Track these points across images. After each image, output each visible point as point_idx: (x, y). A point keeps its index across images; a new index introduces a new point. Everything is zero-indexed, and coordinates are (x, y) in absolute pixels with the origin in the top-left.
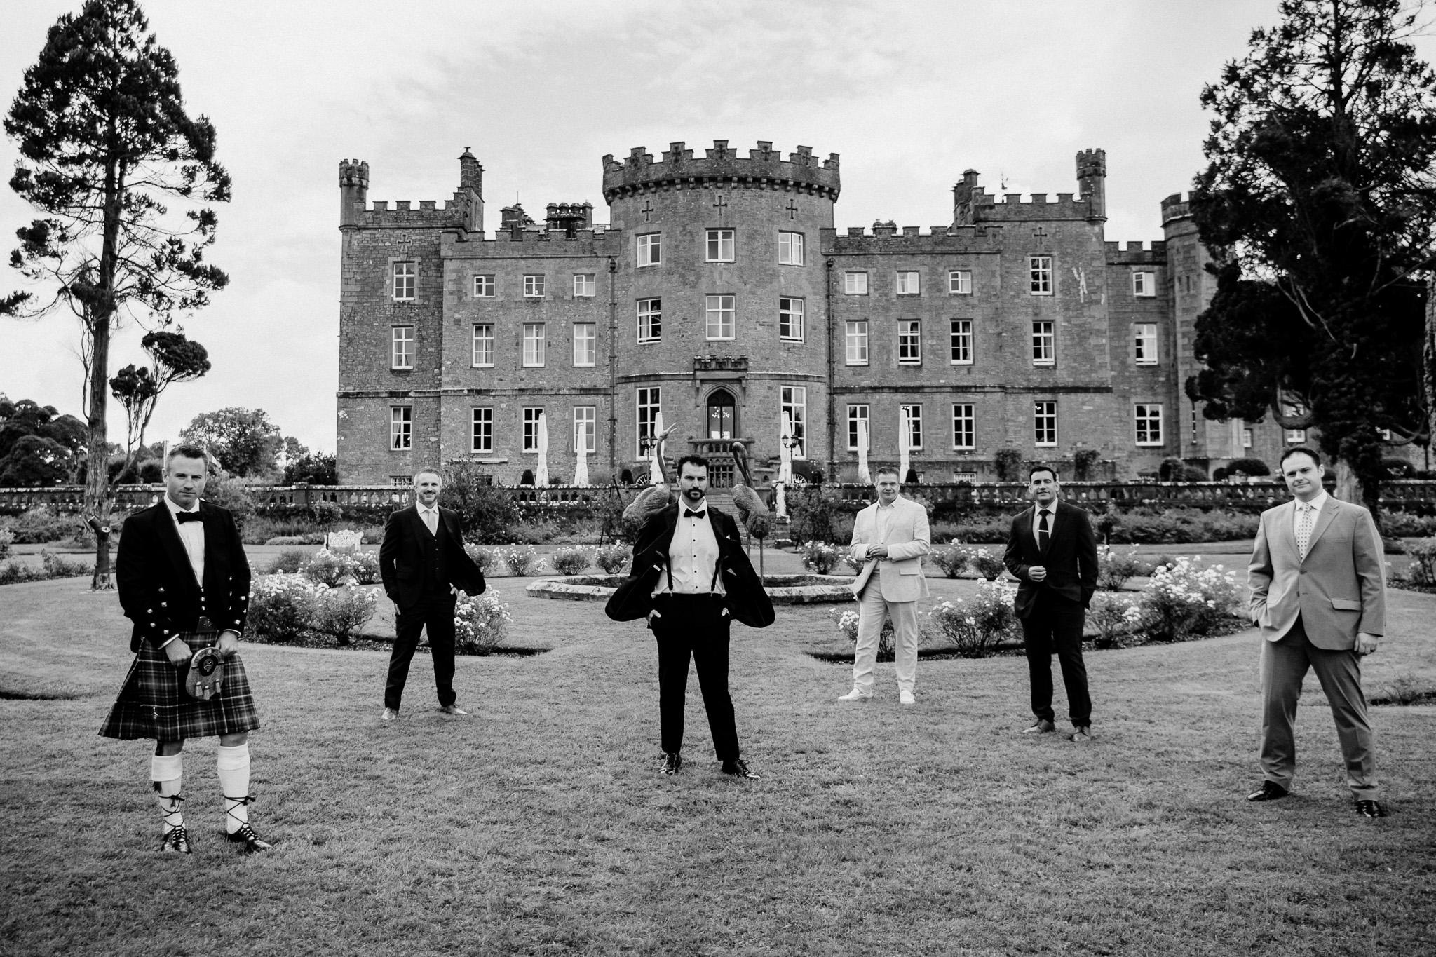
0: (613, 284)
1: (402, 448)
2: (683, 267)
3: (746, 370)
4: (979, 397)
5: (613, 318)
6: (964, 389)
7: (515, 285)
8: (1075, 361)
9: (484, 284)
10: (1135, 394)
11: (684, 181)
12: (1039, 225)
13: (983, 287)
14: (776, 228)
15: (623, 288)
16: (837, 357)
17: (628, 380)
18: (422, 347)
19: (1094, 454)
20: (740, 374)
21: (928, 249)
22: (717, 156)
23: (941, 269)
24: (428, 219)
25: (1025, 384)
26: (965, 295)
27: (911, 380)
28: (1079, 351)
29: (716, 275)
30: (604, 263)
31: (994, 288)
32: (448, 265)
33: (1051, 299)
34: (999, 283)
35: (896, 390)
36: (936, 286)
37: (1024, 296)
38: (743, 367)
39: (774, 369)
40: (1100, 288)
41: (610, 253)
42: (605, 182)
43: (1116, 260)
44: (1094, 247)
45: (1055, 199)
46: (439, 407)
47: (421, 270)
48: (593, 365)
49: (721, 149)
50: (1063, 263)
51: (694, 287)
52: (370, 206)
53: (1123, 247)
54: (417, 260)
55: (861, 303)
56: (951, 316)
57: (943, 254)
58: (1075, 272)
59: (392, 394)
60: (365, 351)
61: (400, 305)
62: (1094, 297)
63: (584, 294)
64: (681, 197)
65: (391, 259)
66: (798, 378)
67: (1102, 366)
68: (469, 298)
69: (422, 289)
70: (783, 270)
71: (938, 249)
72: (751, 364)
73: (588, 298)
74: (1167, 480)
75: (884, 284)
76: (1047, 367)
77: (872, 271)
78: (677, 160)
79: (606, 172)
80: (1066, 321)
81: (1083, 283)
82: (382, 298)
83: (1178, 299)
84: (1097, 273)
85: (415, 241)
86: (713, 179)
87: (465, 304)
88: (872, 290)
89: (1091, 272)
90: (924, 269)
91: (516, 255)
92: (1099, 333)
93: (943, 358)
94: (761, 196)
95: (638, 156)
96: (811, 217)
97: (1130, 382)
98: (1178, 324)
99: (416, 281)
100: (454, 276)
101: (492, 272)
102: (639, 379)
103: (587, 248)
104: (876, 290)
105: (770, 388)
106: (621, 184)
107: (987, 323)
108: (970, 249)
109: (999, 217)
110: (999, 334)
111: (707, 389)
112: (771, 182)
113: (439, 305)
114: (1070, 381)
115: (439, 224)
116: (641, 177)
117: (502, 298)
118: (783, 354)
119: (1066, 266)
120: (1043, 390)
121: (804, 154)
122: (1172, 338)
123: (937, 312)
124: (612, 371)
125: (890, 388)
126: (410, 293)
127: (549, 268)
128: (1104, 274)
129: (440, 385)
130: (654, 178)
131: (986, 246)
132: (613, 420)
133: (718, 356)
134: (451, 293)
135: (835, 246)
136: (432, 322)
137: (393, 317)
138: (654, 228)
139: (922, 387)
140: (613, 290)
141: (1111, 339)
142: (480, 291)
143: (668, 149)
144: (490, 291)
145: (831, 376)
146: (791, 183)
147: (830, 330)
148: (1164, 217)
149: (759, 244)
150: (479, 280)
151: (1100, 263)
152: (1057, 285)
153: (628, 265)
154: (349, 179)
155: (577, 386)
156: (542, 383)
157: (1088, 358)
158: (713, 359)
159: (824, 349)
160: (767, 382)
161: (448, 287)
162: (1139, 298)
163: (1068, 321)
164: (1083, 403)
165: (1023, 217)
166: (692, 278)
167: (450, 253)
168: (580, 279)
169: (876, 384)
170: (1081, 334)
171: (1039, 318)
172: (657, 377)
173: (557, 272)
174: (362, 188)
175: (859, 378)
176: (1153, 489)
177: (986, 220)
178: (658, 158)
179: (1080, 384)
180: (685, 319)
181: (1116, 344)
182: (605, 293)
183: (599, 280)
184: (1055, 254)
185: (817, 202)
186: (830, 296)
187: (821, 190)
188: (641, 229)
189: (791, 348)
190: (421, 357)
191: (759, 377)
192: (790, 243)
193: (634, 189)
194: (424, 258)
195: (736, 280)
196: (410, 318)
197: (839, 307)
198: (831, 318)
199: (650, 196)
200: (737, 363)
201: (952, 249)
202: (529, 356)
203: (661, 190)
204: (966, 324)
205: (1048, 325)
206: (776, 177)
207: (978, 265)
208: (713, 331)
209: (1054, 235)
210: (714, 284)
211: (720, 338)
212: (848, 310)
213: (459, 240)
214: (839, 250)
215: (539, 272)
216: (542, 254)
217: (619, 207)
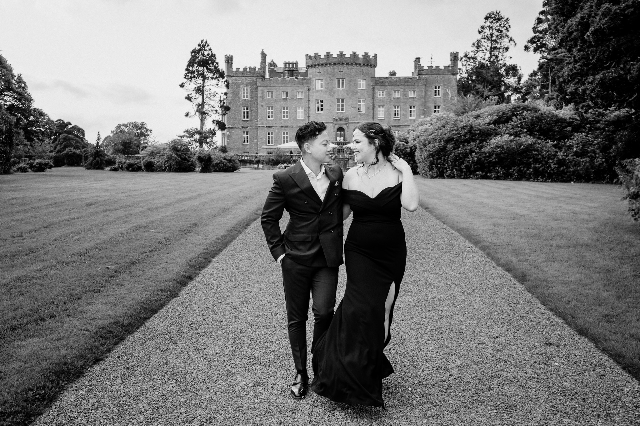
0: (309, 95)
1: (246, 143)
2: (330, 90)
5: (309, 105)
7: (279, 94)
9: (270, 94)
11: (330, 64)
12: (437, 76)
13: (419, 95)
14: (357, 78)
15: (312, 96)
16: (375, 117)
18: (251, 113)
20: (347, 122)
21: (403, 84)
22: (340, 56)
23: (407, 90)
24: (253, 74)
26: (413, 98)
27: (397, 123)
29: (340, 93)
30: (306, 88)
31: (422, 95)
32: (259, 88)
33: (440, 99)
34: (424, 94)
36: (405, 95)
37: (432, 98)
38: (347, 120)
39: (356, 120)
40: (455, 95)
41: (308, 85)
42: (306, 63)
44: (454, 82)
45: (443, 68)
46: (257, 131)
47: (251, 90)
48: (303, 119)
49: (341, 55)
51: (333, 96)
52: (234, 69)
54: (249, 86)
55: (383, 101)
56: (410, 104)
57: (408, 85)
58: (448, 90)
59: (243, 127)
60: (234, 114)
61: (244, 100)
62: (453, 98)
63: (300, 97)
64: (329, 68)
65: (241, 86)
68: (266, 98)
69: (251, 95)
70: (359, 91)
71: (406, 84)
72: (349, 119)
73: (301, 99)
75: (389, 94)
77: (386, 90)
78: (328, 57)
79: (306, 60)
80: (445, 105)
81: (450, 94)
82: (239, 98)
85: (248, 80)
86: (339, 64)
87: (265, 100)
89: (453, 90)
90: (402, 90)
91: (280, 85)
93: (406, 117)
94: (353, 68)
95: (317, 56)
96: (368, 74)
99: (249, 93)
100: (261, 92)
101: (272, 91)
103: (301, 83)
104: (387, 96)
106: (311, 64)
107: (420, 106)
108: (416, 84)
109: (425, 73)
110: (423, 110)
111: (337, 127)
112: (356, 64)
113: (257, 100)
115: (257, 76)
116: (317, 63)
117: (275, 99)
118: (359, 116)
119: (445, 88)
121: (366, 55)
123: (405, 103)
124: (309, 120)
126: (247, 96)
127: (289, 89)
128: (457, 91)
129: (257, 124)
130: (321, 63)
131: (420, 83)
134: (260, 97)
136: (254, 106)
137: (243, 104)
138: (321, 78)
139: (401, 125)
142: (269, 97)
143: (326, 54)
144: (272, 96)
146: (362, 64)
147: (373, 108)
149: (352, 83)
151: (455, 88)
152: (442, 95)
153: (313, 89)
154: (228, 61)
156: (288, 124)
158: (339, 118)
159: (371, 114)
160: (354, 124)
161: (259, 95)
165: (432, 73)
166: (333, 94)
167: (260, 85)
168: (299, 93)
171: (436, 104)
173: (292, 91)
174: (232, 63)
177: (421, 74)
178: (322, 57)
180: (331, 106)
182: (306, 97)
183: (304, 93)
184: (442, 85)
185: (370, 69)
186: (373, 98)
187: (371, 65)
188: (317, 78)
189: (361, 114)
190: (251, 116)
191: (352, 123)
192: (361, 82)
193: (315, 65)
194: (252, 86)
195: (345, 94)
196: (248, 104)
197: (376, 102)
198: (373, 105)
199: (320, 68)
200: (345, 119)
201: (410, 84)
202: (284, 116)
203: (323, 67)
204: (414, 107)
205: (439, 107)
206: (358, 62)
207: (418, 89)
208: (338, 109)
209: (441, 79)
210: (339, 95)
211: (341, 111)
212: (379, 102)
213: (262, 81)
214: (376, 84)
215: (287, 91)
216: (287, 85)
217: (310, 71)
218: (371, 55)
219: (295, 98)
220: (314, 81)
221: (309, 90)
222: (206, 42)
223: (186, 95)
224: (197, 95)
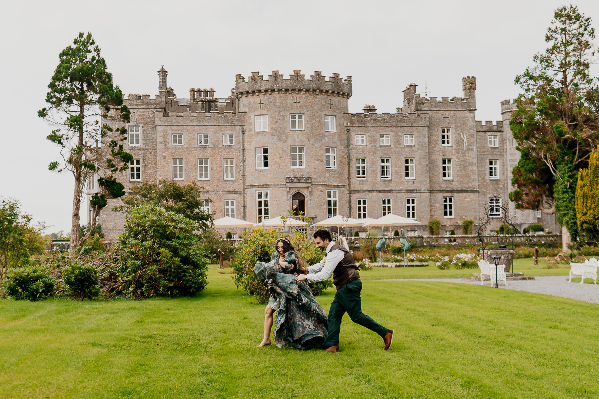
0: (243, 139)
2: (279, 132)
3: (311, 183)
4: (418, 195)
5: (244, 156)
6: (411, 191)
7: (193, 139)
8: (462, 177)
9: (177, 138)
10: (489, 193)
12: (445, 112)
13: (420, 142)
14: (323, 113)
15: (248, 141)
16: (352, 176)
17: (252, 187)
18: (145, 170)
19: (471, 222)
20: (308, 185)
21: (394, 124)
22: (295, 78)
23: (400, 134)
24: (147, 105)
25: (439, 188)
26: (411, 146)
27: (387, 187)
28: (464, 173)
29: (296, 136)
30: (238, 129)
31: (425, 143)
32: (159, 128)
33: (450, 148)
34: (427, 140)
35: (380, 191)
36: (398, 142)
37: (439, 147)
38: (309, 181)
39: (323, 182)
40: (473, 143)
41: (241, 124)
43: (480, 130)
44: (470, 123)
45: (453, 100)
47: (144, 130)
48: (233, 179)
49: (297, 75)
50: (456, 131)
51: (285, 142)
53: (484, 123)
54: (142, 125)
55: (363, 150)
56: (405, 156)
57: (401, 126)
58: (462, 135)
61: (133, 148)
62: (470, 147)
63: (229, 144)
64: (278, 97)
65: (128, 125)
66: (334, 186)
67: (473, 180)
68: (170, 145)
69: (144, 140)
70: (327, 134)
71: (399, 124)
72: (313, 180)
73: (231, 146)
74: (503, 234)
76: (449, 181)
77: (367, 134)
78: (275, 80)
79: (237, 83)
80: (457, 159)
81: (465, 140)
83: (508, 149)
84: (471, 136)
85: (140, 115)
86: (293, 90)
87: (169, 148)
88: (368, 144)
89: (470, 135)
90: (392, 134)
91: (194, 124)
92: (472, 164)
93: (401, 176)
94: (316, 98)
95: (256, 77)
96: (339, 108)
97: (487, 188)
98: (508, 161)
99: (141, 136)
100: (162, 134)
101: (182, 133)
102: (258, 186)
103: (230, 121)
104: (370, 143)
105: (322, 191)
106: (247, 90)
107: (422, 160)
108: (414, 124)
109: (427, 108)
110: (427, 165)
111: (293, 192)
112: (321, 91)
113: (154, 149)
114: (459, 187)
115: (153, 107)
116: (257, 87)
117: (187, 146)
118: (327, 175)
119: (458, 132)
120: (447, 191)
121: (336, 77)
122: (505, 167)
123: (398, 154)
124: (244, 182)
125: (377, 191)
126: (137, 142)
127: (210, 131)
128: (475, 136)
130: (264, 88)
131: (421, 123)
132: (245, 207)
133: (297, 176)
134: (161, 143)
135: (350, 122)
136: (151, 157)
138: (264, 112)
139: (392, 190)
140: (243, 142)
141: (478, 167)
142: (175, 142)
143: (271, 74)
144: (180, 142)
145: (349, 185)
146: (330, 92)
147: (348, 163)
148: (502, 110)
149: (316, 121)
150: (175, 136)
151: (473, 131)
152: (454, 142)
153: (251, 130)
155: (226, 190)
156: (209, 188)
157: (467, 176)
158: (295, 177)
159: (346, 172)
160: (320, 188)
161: (159, 140)
162: (491, 148)
163: (459, 159)
164: (466, 198)
165: (438, 109)
166: (284, 138)
167: (160, 123)
168: (226, 137)
169: (370, 189)
170: (464, 165)
171: (445, 157)
172: (267, 186)
173: (214, 133)
175: (362, 186)
176: (496, 238)
177: (421, 110)
178: (266, 78)
179: (464, 189)
180: (281, 158)
181: (480, 169)
182: (239, 143)
183: (236, 137)
184: (452, 126)
185: (342, 100)
186: (348, 146)
187: (344, 94)
188: (257, 113)
189: (331, 172)
190: (145, 175)
191: (317, 186)
192: (329, 120)
193: (254, 92)
194: (145, 124)
195: (305, 139)
196: (138, 155)
197: (353, 151)
198: (349, 157)
199: (261, 96)
200: (306, 179)
201: (405, 124)
202: (201, 175)
203: (268, 94)
204: (412, 160)
205: (449, 161)
206: (324, 88)
207: (417, 132)
208: (294, 164)
209: (452, 118)
210: (295, 141)
211: (298, 167)
212: (357, 153)
213: (164, 116)
214: (352, 124)
215: (205, 132)
216: (207, 124)
217: (244, 100)
218: (343, 77)
219: (221, 146)
220: (253, 117)
221: (243, 132)
222: (89, 36)
223: (50, 133)
224: (71, 133)
